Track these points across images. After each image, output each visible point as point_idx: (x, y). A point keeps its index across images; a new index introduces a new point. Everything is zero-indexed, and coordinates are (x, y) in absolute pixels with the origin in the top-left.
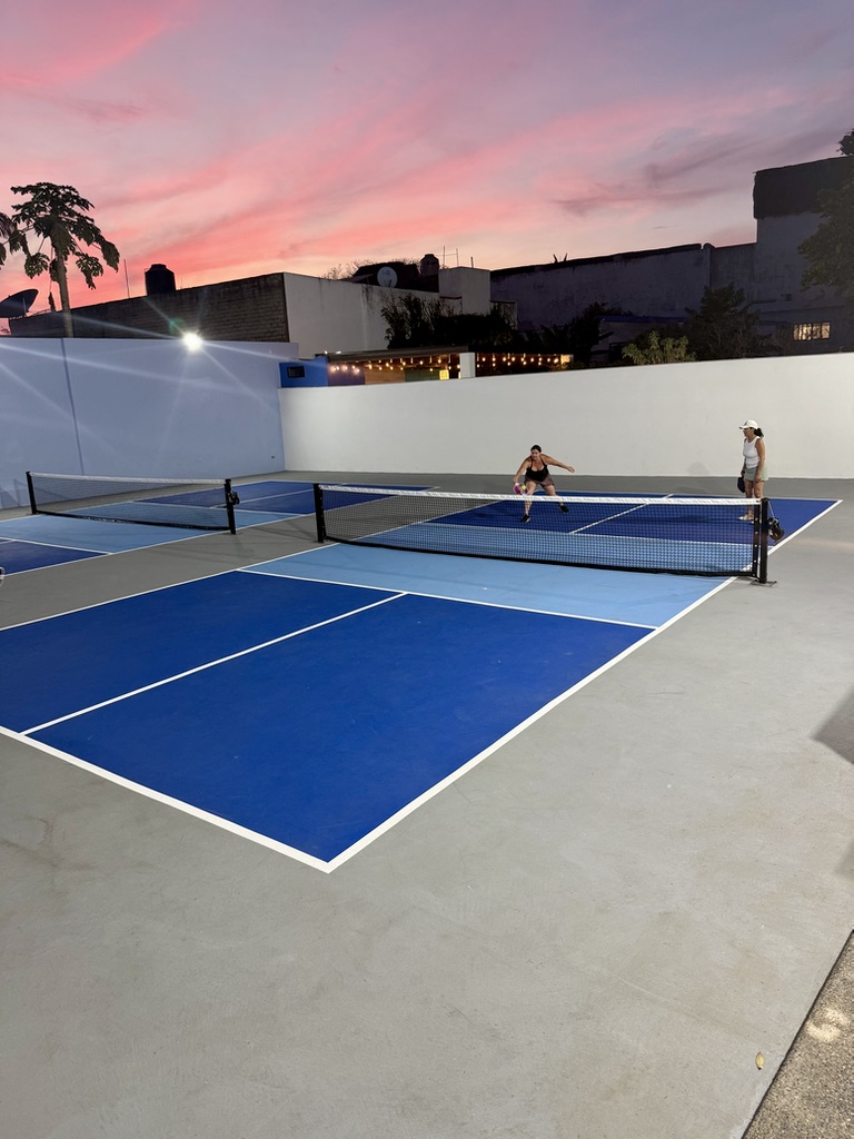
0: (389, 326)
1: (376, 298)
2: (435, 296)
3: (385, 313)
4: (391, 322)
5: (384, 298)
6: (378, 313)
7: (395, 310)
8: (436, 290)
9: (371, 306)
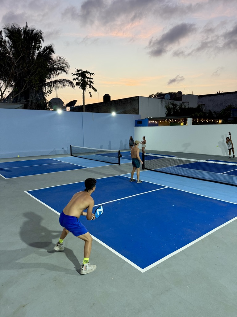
0: (167, 110)
1: (164, 103)
2: (181, 102)
3: (166, 107)
4: (167, 109)
5: (166, 103)
6: (164, 107)
7: (169, 106)
8: (181, 100)
9: (162, 105)
